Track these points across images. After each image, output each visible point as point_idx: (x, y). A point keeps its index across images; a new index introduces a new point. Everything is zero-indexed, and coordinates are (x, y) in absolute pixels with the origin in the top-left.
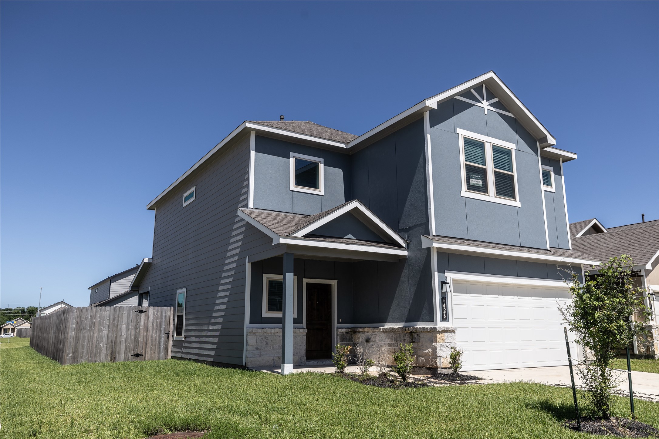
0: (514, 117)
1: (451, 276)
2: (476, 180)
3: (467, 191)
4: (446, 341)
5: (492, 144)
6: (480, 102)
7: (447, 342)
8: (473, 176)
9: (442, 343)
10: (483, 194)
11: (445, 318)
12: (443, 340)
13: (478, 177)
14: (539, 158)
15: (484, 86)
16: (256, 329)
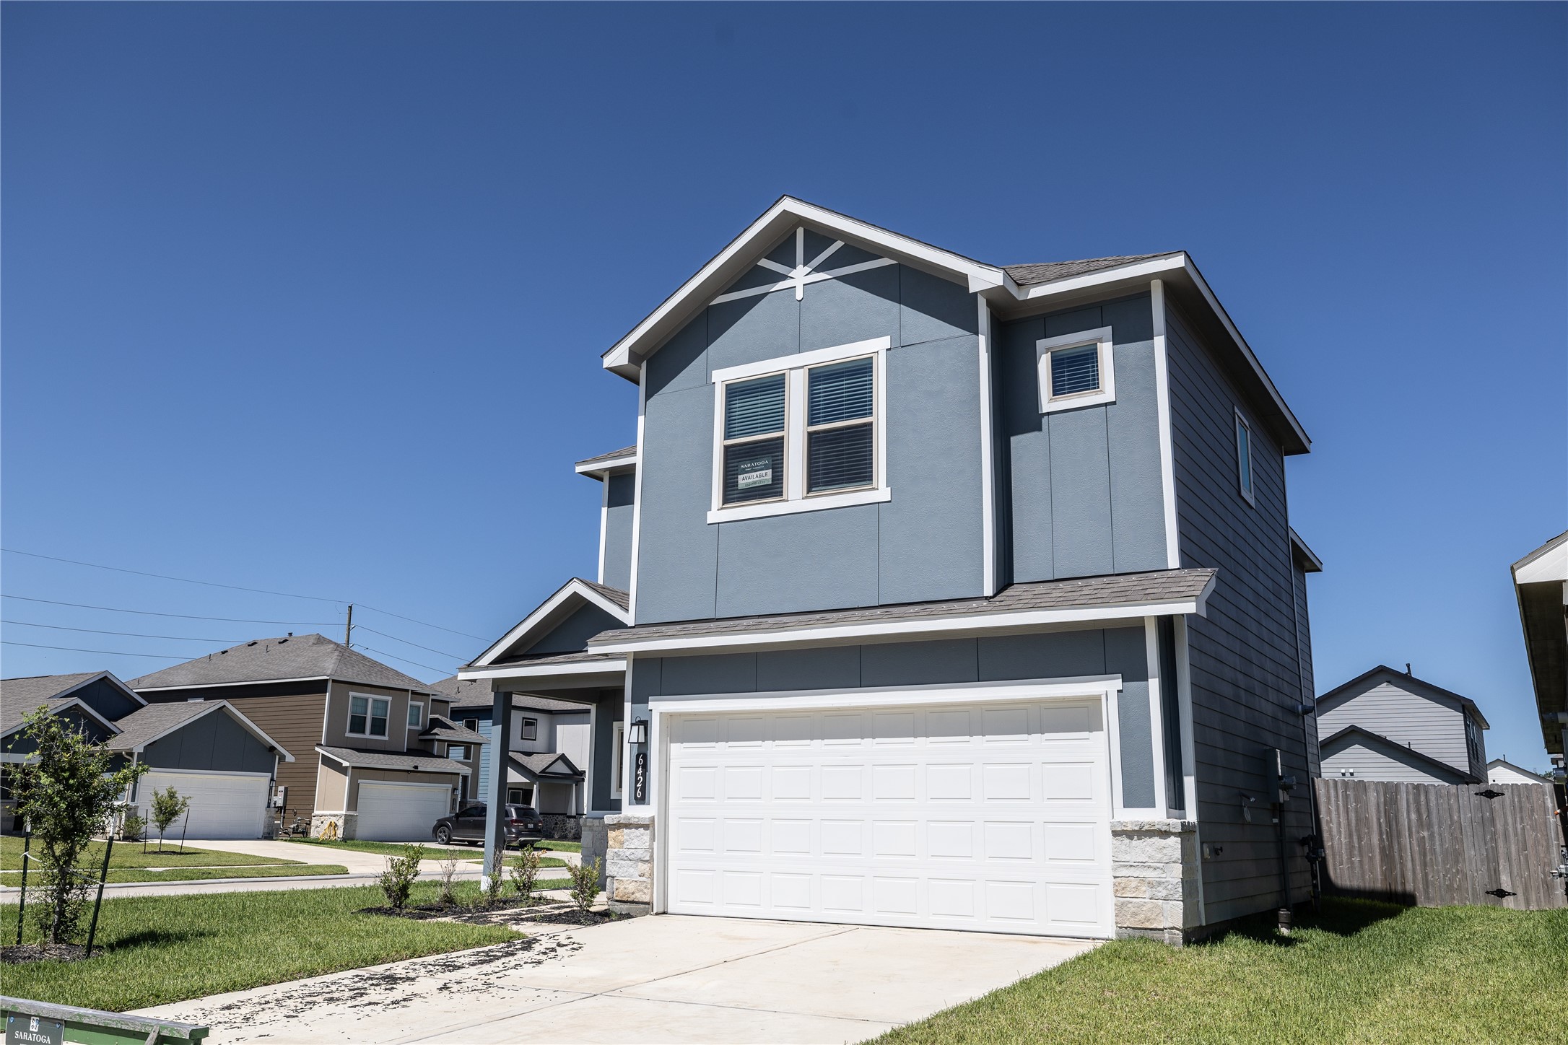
0: (894, 262)
1: (659, 707)
2: (755, 474)
3: (722, 509)
4: (625, 846)
5: (806, 368)
6: (784, 277)
7: (628, 847)
8: (749, 465)
9: (616, 850)
10: (766, 503)
11: (641, 797)
12: (622, 843)
13: (761, 465)
14: (982, 340)
15: (800, 232)
16: (591, 820)
